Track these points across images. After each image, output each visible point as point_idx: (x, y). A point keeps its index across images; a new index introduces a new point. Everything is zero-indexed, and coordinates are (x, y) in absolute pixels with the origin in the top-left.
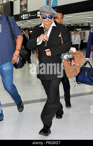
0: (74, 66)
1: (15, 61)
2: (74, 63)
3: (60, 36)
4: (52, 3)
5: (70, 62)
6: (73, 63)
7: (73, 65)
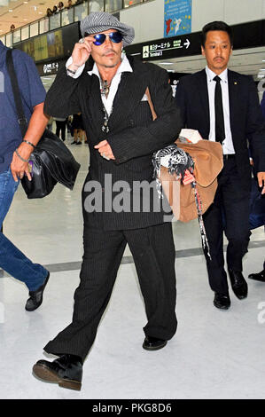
0: (193, 186)
1: (22, 174)
2: (193, 180)
3: (145, 98)
4: (178, 25)
5: (180, 177)
6: (189, 179)
7: (190, 186)
